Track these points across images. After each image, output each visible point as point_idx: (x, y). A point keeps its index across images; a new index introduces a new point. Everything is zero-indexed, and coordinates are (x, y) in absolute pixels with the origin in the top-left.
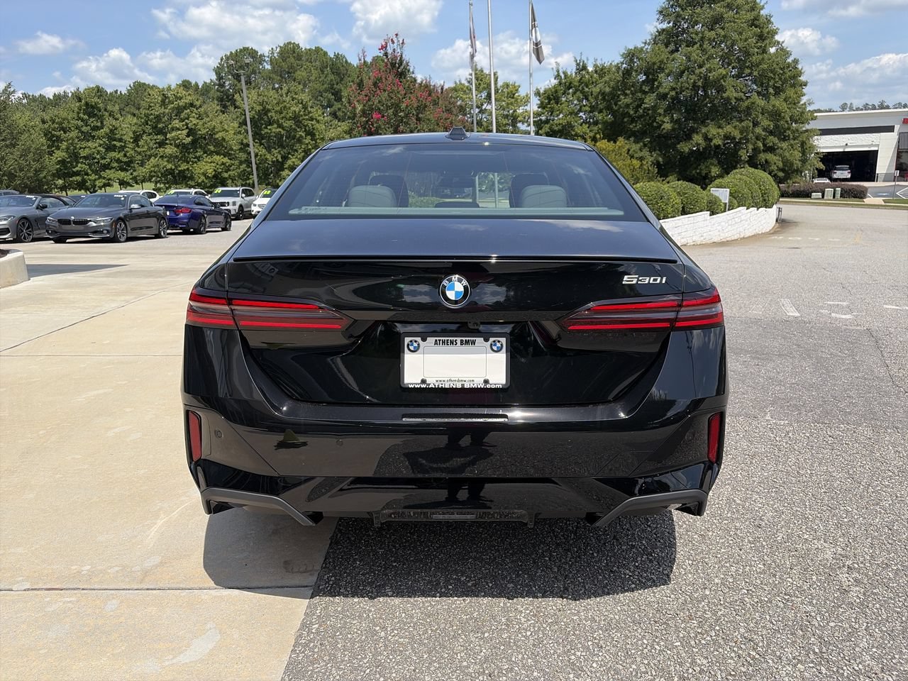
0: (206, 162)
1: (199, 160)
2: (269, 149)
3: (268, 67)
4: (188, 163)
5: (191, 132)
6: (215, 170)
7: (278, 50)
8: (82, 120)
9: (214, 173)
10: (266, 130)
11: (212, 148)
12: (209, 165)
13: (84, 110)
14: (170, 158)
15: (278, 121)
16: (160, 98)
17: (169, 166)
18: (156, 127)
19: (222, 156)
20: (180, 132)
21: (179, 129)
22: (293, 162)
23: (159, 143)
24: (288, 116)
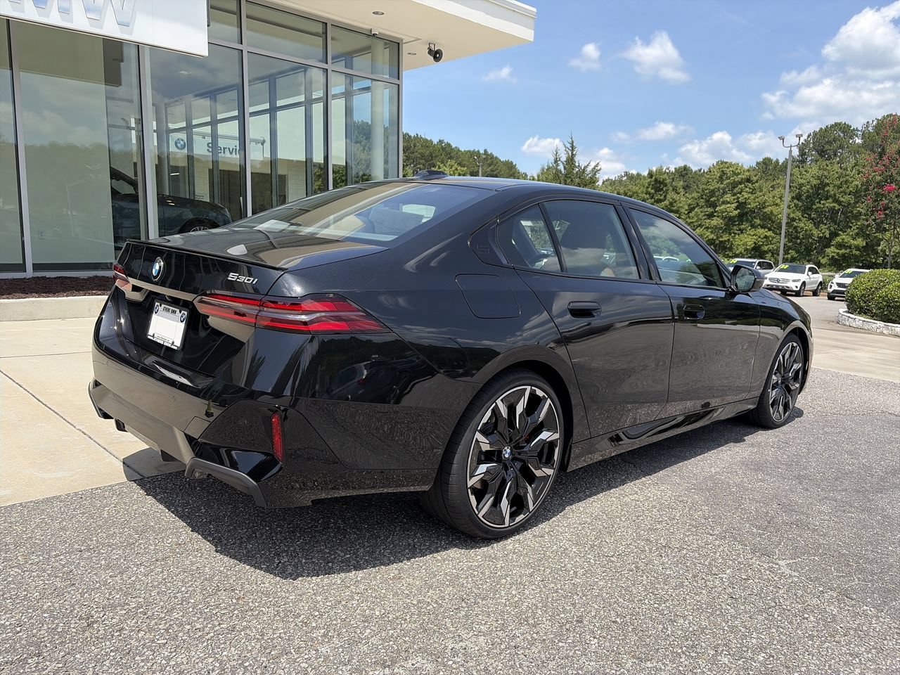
0: (750, 234)
1: (742, 233)
2: (817, 225)
3: (859, 141)
4: (730, 234)
5: (741, 205)
6: (755, 243)
7: (874, 123)
8: (650, 194)
9: (753, 246)
10: (818, 205)
11: (758, 222)
12: (750, 237)
13: (653, 185)
14: (714, 229)
15: (835, 195)
16: (719, 175)
17: (712, 236)
18: (709, 201)
19: (767, 230)
20: (729, 205)
21: (729, 203)
22: (843, 239)
23: (707, 215)
24: (848, 191)
